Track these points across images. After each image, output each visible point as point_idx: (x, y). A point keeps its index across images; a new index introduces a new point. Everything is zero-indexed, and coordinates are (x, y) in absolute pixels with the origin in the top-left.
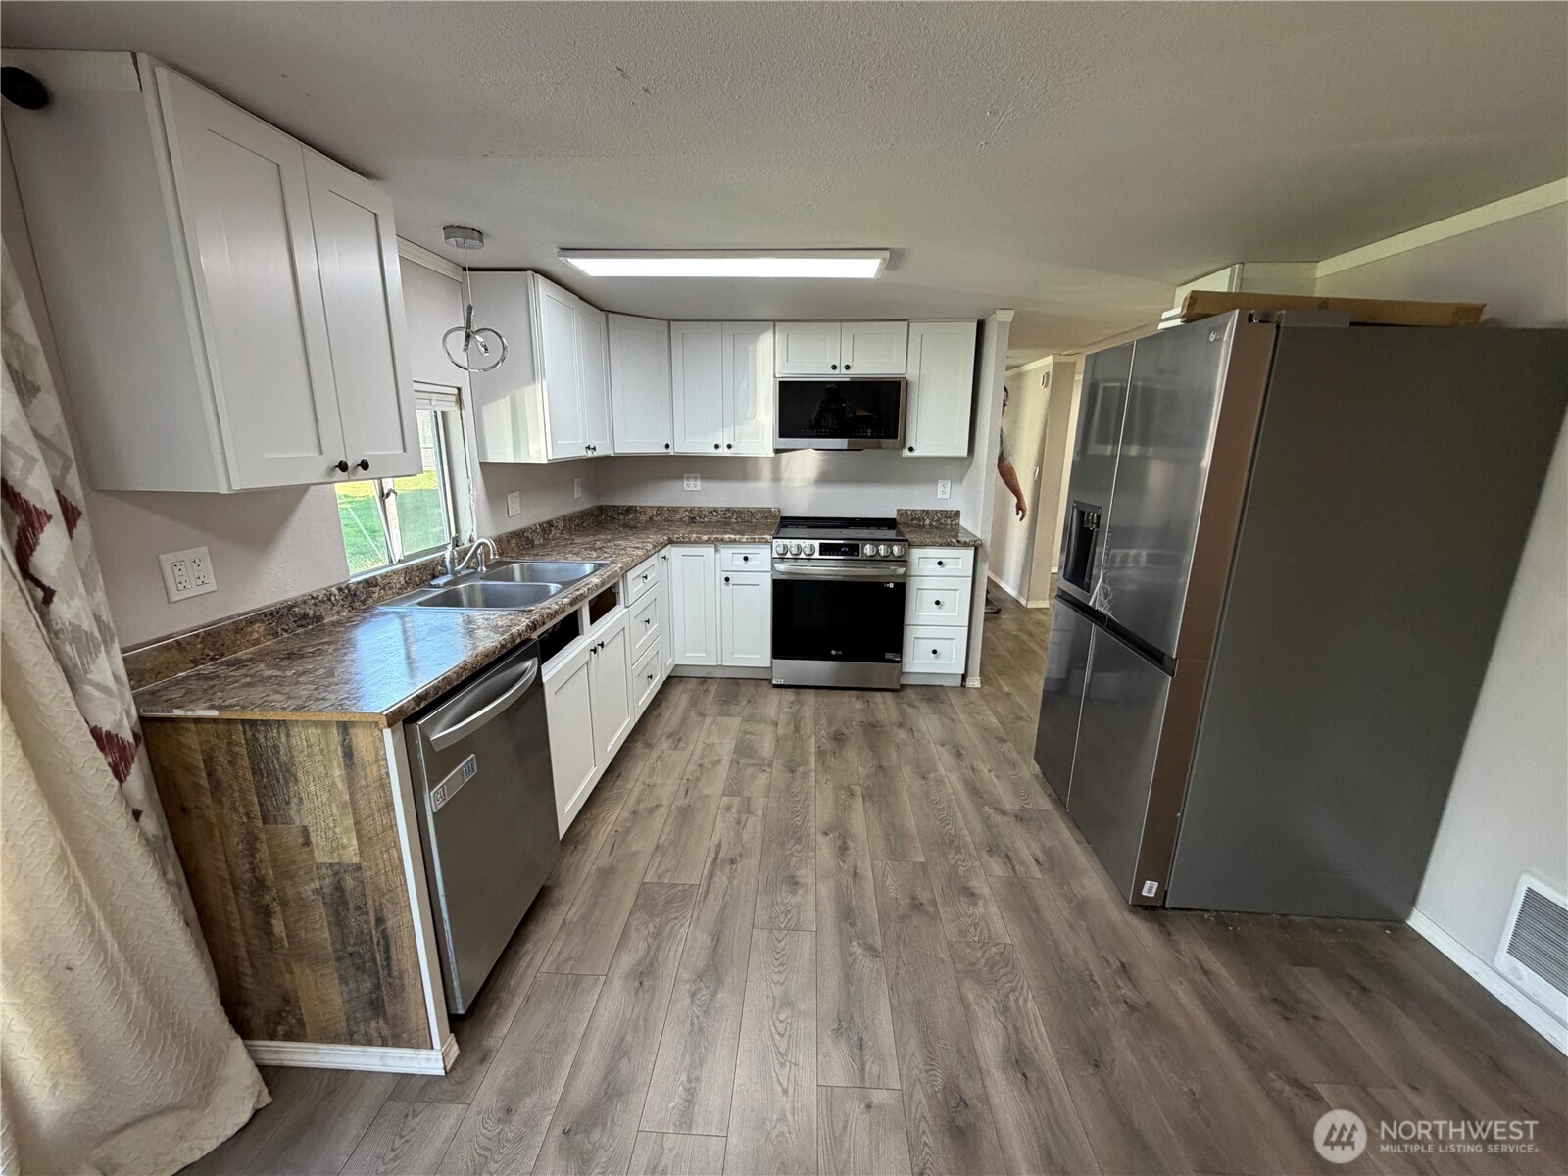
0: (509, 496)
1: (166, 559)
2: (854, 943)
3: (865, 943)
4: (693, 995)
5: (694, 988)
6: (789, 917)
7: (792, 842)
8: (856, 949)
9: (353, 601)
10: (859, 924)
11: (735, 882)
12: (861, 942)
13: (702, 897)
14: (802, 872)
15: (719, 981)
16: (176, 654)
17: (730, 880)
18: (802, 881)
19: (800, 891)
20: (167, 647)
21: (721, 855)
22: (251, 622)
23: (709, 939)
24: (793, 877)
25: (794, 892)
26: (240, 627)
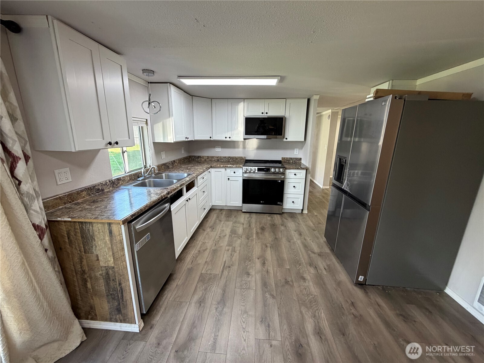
0: (161, 152)
1: (56, 172)
2: (267, 294)
3: (271, 294)
4: (216, 309)
5: (216, 306)
6: (246, 285)
7: (248, 261)
8: (267, 295)
9: (113, 185)
10: (269, 287)
11: (230, 274)
12: (269, 293)
13: (220, 278)
14: (251, 271)
15: (224, 305)
16: (59, 201)
17: (228, 273)
18: (251, 274)
19: (250, 277)
20: (56, 199)
21: (226, 265)
22: (82, 191)
23: (222, 291)
24: (248, 272)
25: (248, 277)
26: (79, 193)
